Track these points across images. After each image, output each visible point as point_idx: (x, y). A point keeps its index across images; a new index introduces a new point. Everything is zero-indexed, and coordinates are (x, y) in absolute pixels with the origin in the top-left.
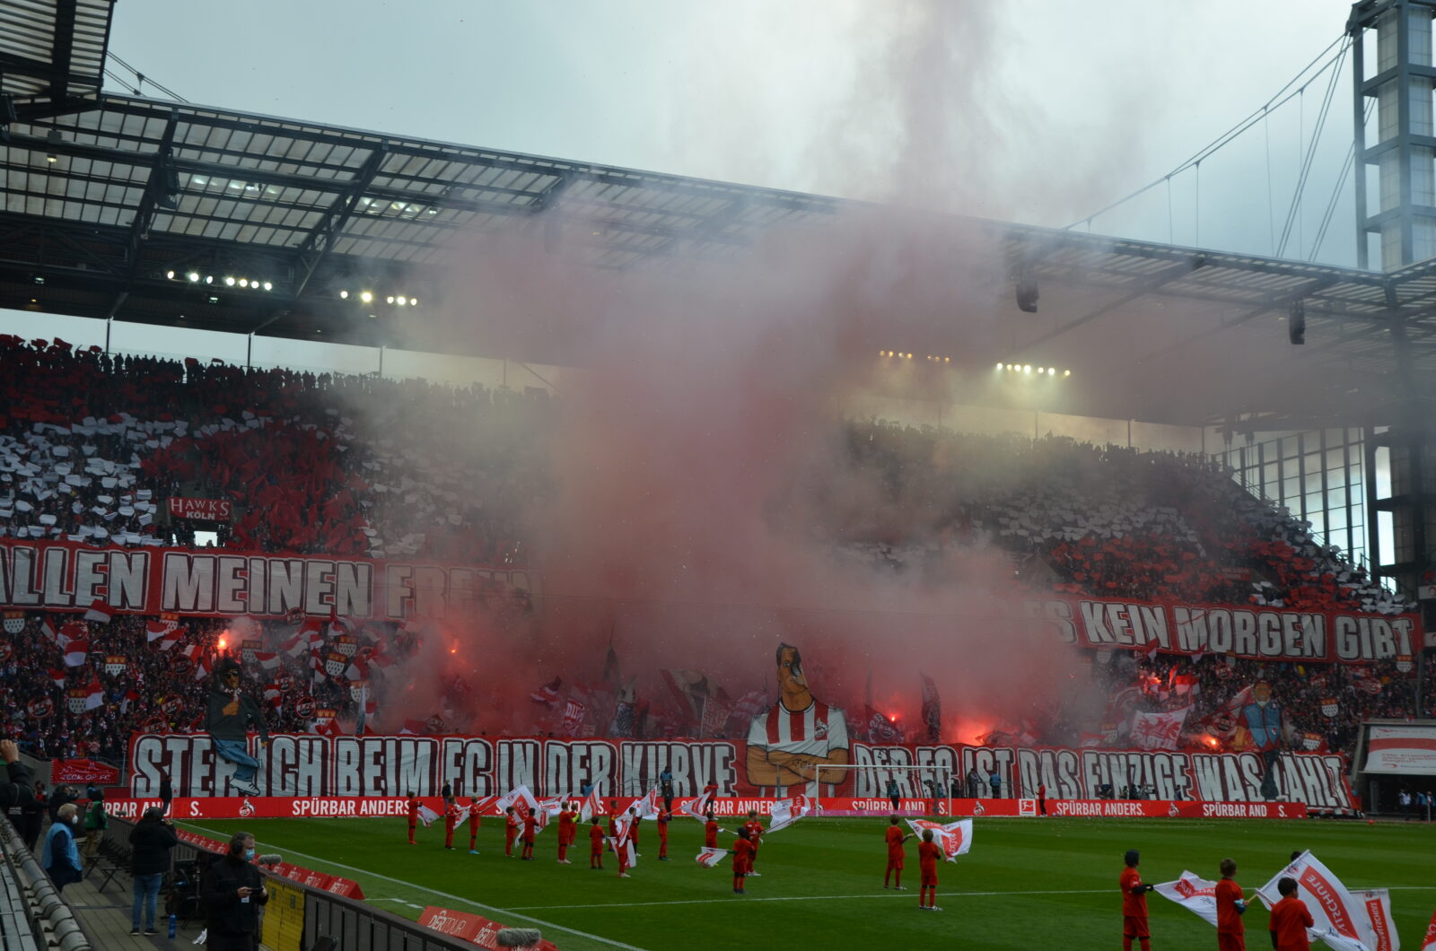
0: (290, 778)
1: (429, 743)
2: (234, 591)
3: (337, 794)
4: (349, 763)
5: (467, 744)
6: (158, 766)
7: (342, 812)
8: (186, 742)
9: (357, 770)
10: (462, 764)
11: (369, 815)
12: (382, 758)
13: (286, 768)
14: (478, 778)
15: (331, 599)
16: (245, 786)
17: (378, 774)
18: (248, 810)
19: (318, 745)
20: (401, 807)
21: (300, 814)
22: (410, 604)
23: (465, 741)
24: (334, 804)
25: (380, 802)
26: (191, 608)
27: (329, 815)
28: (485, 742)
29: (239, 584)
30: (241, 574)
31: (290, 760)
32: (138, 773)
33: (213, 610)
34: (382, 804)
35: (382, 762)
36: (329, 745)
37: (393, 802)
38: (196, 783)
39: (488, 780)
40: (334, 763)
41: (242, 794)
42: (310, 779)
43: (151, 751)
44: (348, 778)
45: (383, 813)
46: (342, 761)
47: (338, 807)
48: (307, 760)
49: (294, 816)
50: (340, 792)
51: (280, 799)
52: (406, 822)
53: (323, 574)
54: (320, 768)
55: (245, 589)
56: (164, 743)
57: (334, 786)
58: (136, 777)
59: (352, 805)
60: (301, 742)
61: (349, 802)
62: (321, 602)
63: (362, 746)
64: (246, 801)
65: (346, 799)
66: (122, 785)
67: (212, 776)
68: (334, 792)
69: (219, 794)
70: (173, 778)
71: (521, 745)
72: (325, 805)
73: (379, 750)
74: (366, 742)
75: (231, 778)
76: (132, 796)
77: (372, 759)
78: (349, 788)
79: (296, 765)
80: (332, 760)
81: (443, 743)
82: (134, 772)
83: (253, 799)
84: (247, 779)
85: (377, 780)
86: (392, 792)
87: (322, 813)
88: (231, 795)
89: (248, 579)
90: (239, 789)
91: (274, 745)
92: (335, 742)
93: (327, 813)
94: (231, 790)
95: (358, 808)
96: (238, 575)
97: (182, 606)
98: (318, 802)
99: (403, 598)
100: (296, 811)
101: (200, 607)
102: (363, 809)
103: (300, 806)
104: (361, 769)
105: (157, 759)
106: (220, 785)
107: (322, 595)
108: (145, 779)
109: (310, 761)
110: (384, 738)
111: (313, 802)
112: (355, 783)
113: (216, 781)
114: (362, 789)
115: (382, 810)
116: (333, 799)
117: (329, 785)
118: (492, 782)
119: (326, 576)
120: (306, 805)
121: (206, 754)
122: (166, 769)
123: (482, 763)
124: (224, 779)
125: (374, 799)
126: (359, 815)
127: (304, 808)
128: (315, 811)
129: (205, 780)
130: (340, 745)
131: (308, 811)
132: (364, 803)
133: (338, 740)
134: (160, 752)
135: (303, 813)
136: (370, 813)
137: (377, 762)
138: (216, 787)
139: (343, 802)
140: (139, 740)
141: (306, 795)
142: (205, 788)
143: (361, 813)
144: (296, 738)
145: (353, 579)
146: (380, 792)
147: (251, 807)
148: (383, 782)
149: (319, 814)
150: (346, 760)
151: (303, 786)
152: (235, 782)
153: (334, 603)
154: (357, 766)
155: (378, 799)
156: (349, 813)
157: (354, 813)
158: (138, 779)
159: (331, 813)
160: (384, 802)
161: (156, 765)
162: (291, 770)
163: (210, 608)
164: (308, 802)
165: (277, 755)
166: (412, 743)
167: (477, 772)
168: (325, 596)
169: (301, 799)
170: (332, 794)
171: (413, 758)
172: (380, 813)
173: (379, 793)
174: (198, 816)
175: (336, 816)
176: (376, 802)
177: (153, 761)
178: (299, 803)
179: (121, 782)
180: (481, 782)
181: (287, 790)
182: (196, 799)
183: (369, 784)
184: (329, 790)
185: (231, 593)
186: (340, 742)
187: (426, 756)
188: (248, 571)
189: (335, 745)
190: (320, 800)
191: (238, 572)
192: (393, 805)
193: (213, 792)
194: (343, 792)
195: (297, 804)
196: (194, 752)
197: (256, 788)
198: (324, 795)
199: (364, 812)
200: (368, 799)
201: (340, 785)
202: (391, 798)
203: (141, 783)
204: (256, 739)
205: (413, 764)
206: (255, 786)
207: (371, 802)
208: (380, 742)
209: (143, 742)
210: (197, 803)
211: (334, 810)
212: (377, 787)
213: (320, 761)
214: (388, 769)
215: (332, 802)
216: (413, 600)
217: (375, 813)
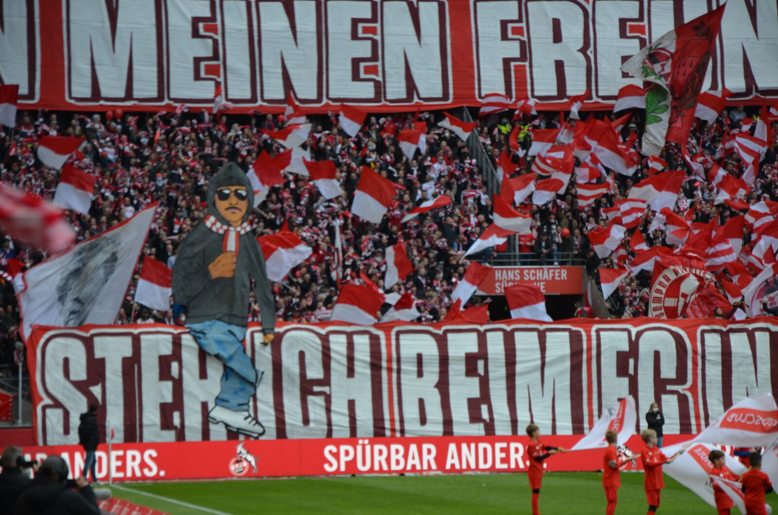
0: (316, 405)
1: (567, 334)
2: (197, 61)
3: (402, 431)
4: (420, 374)
5: (639, 334)
6: (82, 387)
7: (414, 466)
8: (128, 340)
9: (437, 386)
10: (631, 371)
11: (461, 471)
12: (481, 364)
13: (307, 387)
14: (664, 397)
15: (373, 70)
16: (238, 420)
17: (476, 393)
18: (245, 464)
19: (362, 343)
20: (518, 456)
21: (338, 470)
22: (520, 71)
23: (634, 331)
24: (397, 452)
25: (481, 446)
26: (122, 94)
27: (390, 471)
28: (674, 329)
29: (203, 48)
30: (206, 29)
31: (315, 372)
32: (47, 401)
33: (160, 98)
34: (485, 450)
35: (481, 371)
36: (383, 342)
37: (504, 445)
38: (151, 416)
39: (683, 401)
40: (394, 375)
41: (233, 434)
42: (351, 404)
43: (66, 361)
44: (421, 402)
45: (489, 464)
46: (408, 372)
47: (406, 456)
48: (344, 370)
49: (328, 474)
50: (407, 427)
51: (301, 443)
52: (525, 481)
53: (355, 22)
54: (368, 385)
55: (216, 57)
56: (89, 343)
57: (397, 417)
58: (44, 408)
59: (430, 452)
60: (332, 338)
61: (425, 447)
62: (356, 77)
63: (442, 342)
64: (240, 448)
65: (420, 441)
66: (20, 423)
67: (178, 402)
68: (398, 427)
69: (193, 435)
70: (109, 408)
71: (744, 336)
72: (381, 452)
73: (474, 349)
74: (450, 336)
75: (211, 405)
76: (40, 442)
77: (462, 368)
78: (423, 421)
79: (326, 381)
80: (390, 370)
81: (593, 334)
82: (41, 399)
83: (253, 442)
84: (241, 407)
85: (474, 406)
86: (502, 428)
87: (377, 468)
88: (213, 437)
89: (219, 37)
90: (227, 425)
91: (284, 345)
92: (393, 337)
93: (385, 468)
94: (212, 427)
95: (441, 459)
96: (202, 31)
97: (105, 92)
98: (368, 448)
99: (507, 62)
100: (331, 465)
101: (136, 94)
102: (452, 460)
103: (337, 456)
104: (443, 386)
105: (79, 372)
106: (193, 420)
107: (356, 62)
108: (59, 412)
109: (351, 372)
110: (482, 328)
111: (359, 448)
112: (435, 413)
113: (187, 411)
114: (448, 422)
115: (485, 462)
116: (397, 441)
117: (387, 416)
118: (691, 405)
119: (360, 26)
120: (347, 453)
121: (164, 363)
122: (96, 390)
123: (669, 371)
124: (199, 408)
125: (470, 440)
126: (445, 471)
127: (343, 459)
128: (364, 464)
129: (166, 411)
130: (402, 342)
131: (351, 465)
132: (452, 447)
133: (398, 334)
134: (84, 362)
135: (343, 468)
136: (464, 466)
137: (471, 371)
138: (187, 423)
139: (413, 448)
140: (42, 341)
141: (347, 434)
142: (166, 424)
143: (448, 467)
144: (323, 332)
145: (412, 30)
146: (481, 426)
147: (250, 458)
148: (484, 408)
149: (372, 470)
150: (415, 368)
151: (341, 420)
152: (218, 413)
153: (380, 78)
154: (436, 378)
155: (477, 440)
156: (425, 467)
157: (434, 466)
158: (49, 412)
159: (394, 467)
160: (488, 447)
161: (78, 385)
162: (316, 389)
163: (154, 94)
164: (350, 448)
165: (290, 363)
166: (535, 334)
167: (660, 386)
168: (362, 65)
169: (338, 443)
170: (393, 430)
171: (539, 362)
172: (482, 466)
173: (478, 430)
174: (157, 477)
175: (402, 473)
176: (473, 445)
177: (73, 377)
178: (334, 449)
179: (17, 418)
180: (670, 406)
181: (312, 425)
182: (152, 446)
183: (460, 413)
184: (387, 425)
185: (191, 65)
186: (402, 337)
187: (561, 359)
188: (219, 22)
189: (393, 342)
190: (372, 443)
191: (201, 25)
192: (506, 450)
193: (181, 434)
194: (413, 427)
195: (331, 452)
196: (143, 360)
197: (258, 423)
198: (379, 433)
199: (453, 465)
200: (459, 441)
201: (407, 416)
202: (502, 439)
203: (54, 417)
204: (252, 334)
205: (538, 374)
206: (256, 418)
207: (464, 446)
208: (474, 336)
209: (51, 344)
210: (154, 453)
211: (398, 462)
212: (475, 417)
213: (368, 371)
214: (492, 385)
215: (394, 447)
216: (527, 64)
217: (473, 466)
